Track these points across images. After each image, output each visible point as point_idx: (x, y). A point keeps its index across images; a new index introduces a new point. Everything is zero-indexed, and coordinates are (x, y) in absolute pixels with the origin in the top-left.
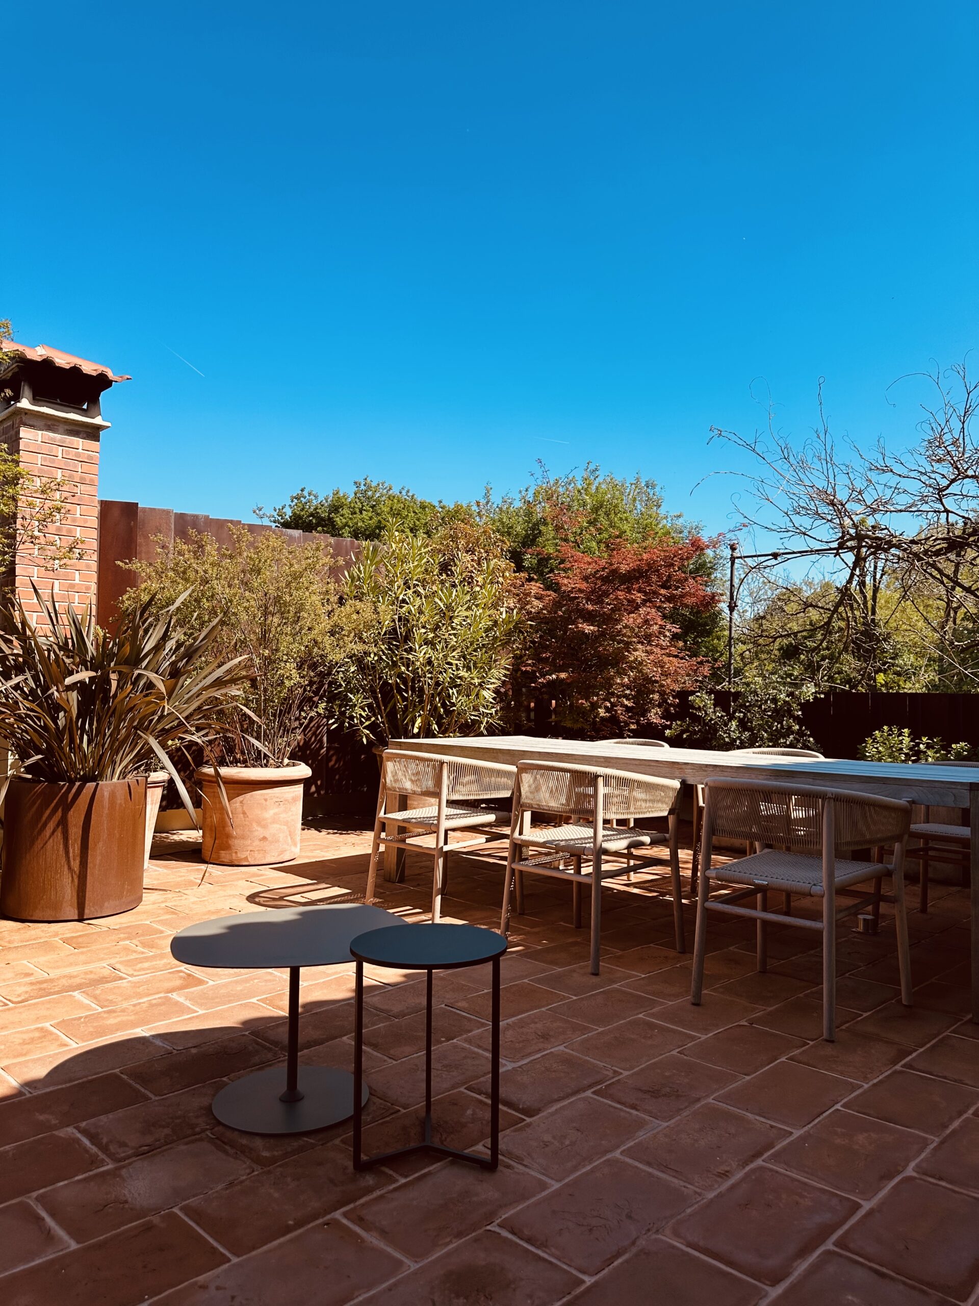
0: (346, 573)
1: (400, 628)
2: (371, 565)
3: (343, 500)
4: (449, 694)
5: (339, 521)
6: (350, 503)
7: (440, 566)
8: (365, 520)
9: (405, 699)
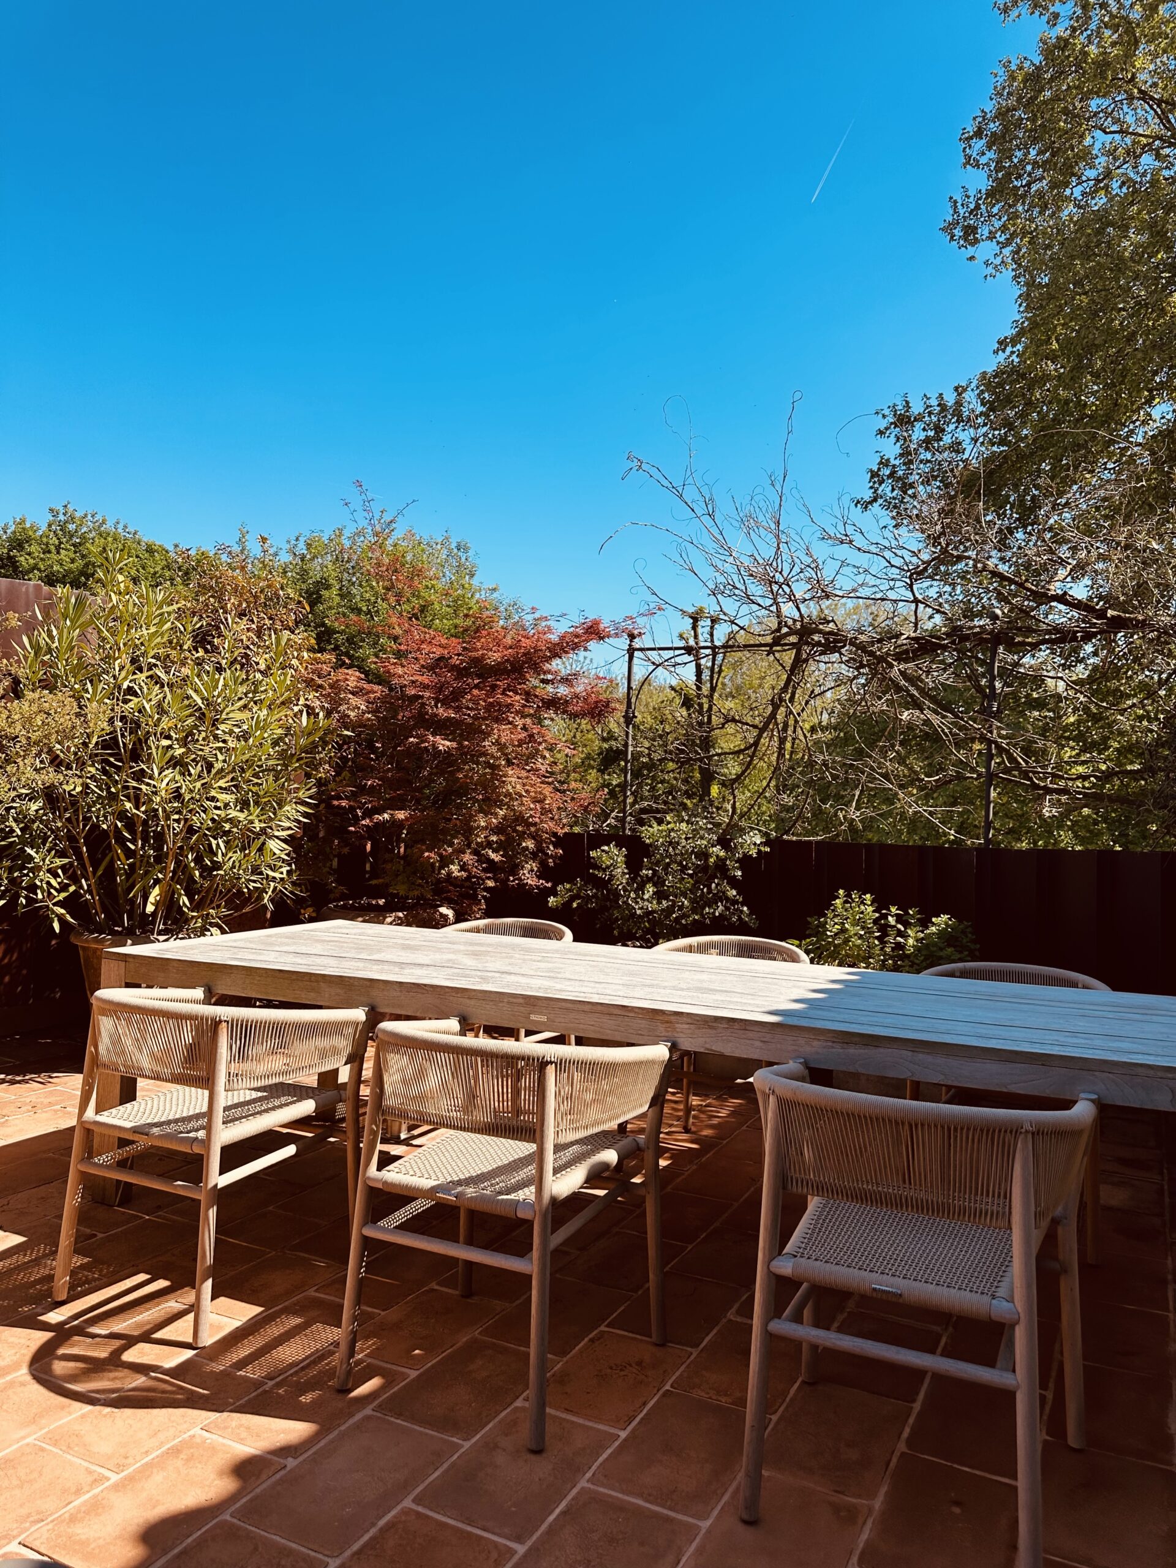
0: (25, 639)
1: (123, 736)
2: (73, 627)
3: (31, 533)
4: (210, 845)
5: (23, 560)
6: (41, 536)
7: (195, 637)
8: (65, 561)
9: (129, 854)
